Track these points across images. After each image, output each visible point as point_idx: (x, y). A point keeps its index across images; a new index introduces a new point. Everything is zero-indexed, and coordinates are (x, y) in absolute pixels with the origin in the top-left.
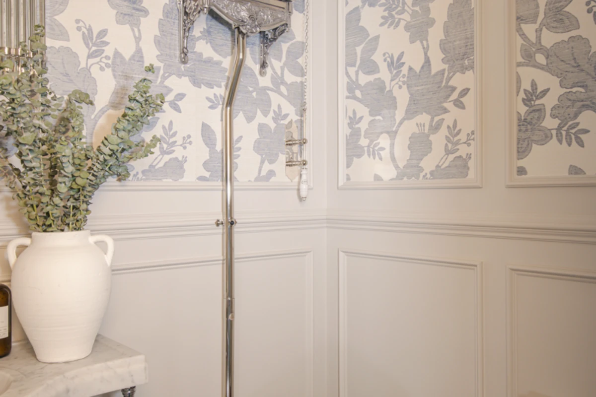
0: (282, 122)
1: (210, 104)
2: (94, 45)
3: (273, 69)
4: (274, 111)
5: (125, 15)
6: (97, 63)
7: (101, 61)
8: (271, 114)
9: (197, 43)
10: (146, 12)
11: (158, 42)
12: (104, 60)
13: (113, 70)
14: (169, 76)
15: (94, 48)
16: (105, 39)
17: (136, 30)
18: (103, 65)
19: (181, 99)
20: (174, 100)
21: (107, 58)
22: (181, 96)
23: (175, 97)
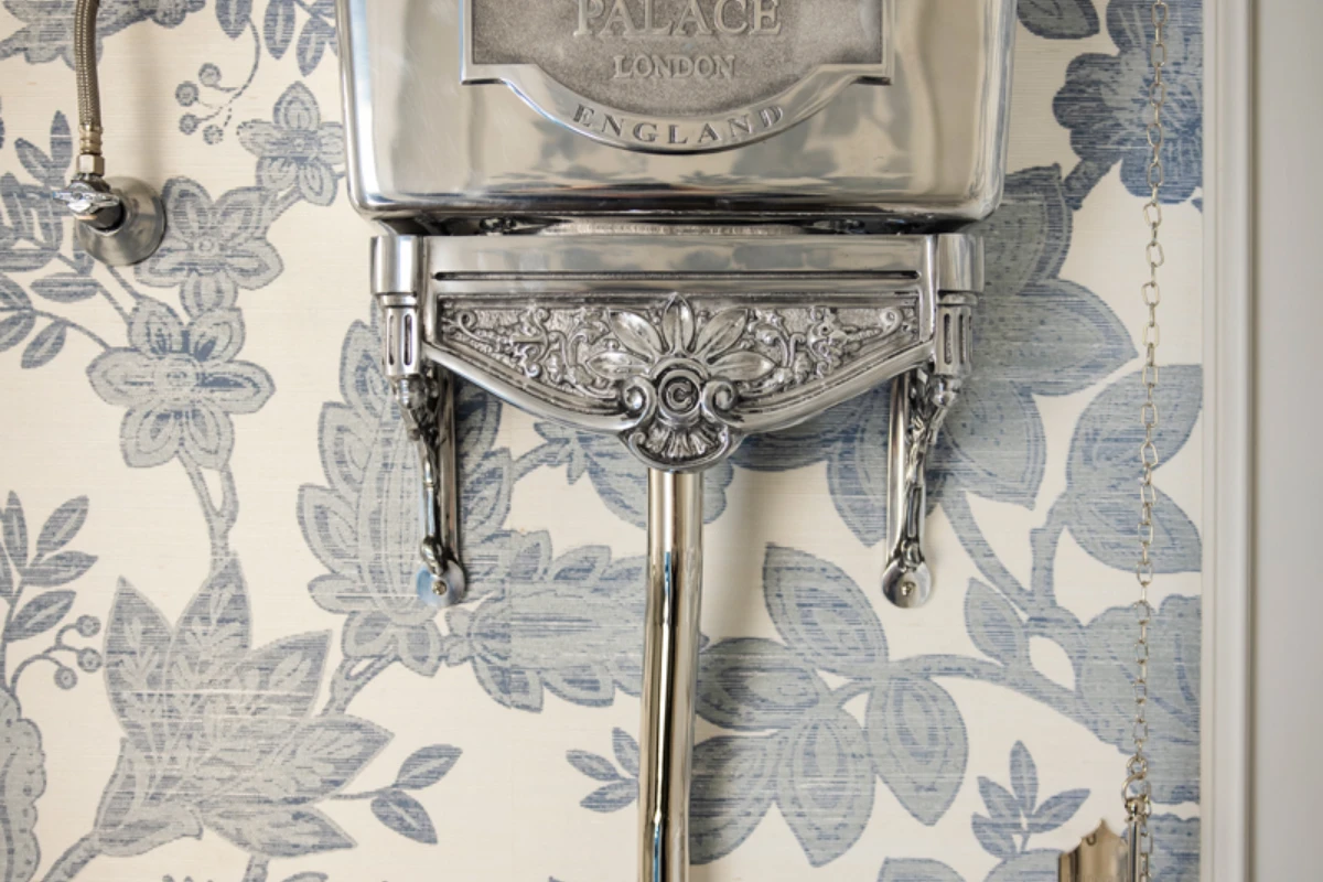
0: (1037, 841)
1: (594, 785)
2: (32, 577)
3: (977, 547)
4: (986, 786)
5: (163, 417)
6: (45, 655)
7: (59, 646)
8: (969, 802)
9: (519, 486)
10: (256, 385)
11: (316, 519)
12: (72, 638)
13: (114, 680)
14: (371, 673)
15: (31, 593)
16: (74, 545)
17: (213, 480)
18: (69, 660)
19: (437, 775)
20: (395, 786)
21: (86, 625)
22: (434, 762)
23: (405, 768)
